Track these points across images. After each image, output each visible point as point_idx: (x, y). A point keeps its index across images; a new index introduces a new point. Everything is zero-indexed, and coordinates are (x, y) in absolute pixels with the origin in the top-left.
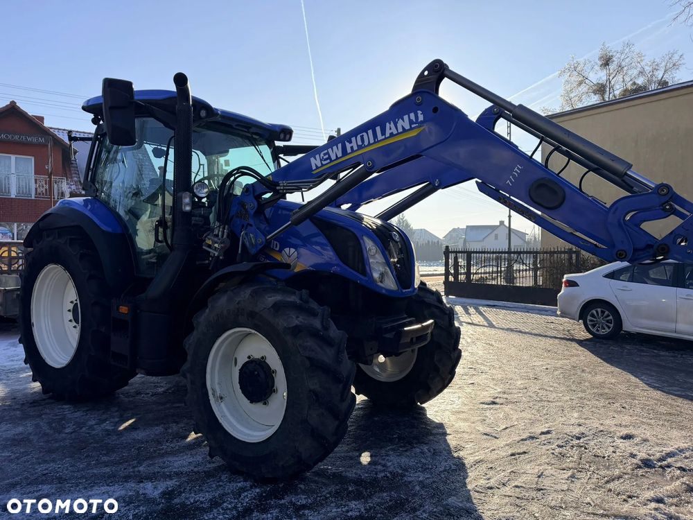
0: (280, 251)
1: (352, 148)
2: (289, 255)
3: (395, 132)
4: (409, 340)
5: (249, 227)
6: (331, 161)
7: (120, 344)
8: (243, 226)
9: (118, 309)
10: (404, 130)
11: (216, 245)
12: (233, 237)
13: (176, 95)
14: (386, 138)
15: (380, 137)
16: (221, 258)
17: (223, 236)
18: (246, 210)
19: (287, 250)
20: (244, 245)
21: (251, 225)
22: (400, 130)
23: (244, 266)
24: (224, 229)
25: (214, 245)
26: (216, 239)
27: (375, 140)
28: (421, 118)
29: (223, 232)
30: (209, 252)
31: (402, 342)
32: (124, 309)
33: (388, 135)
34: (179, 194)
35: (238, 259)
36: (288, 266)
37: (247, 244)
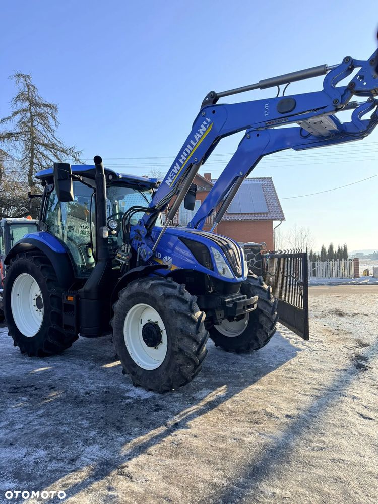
0: (162, 258)
1: (183, 160)
2: (167, 261)
3: (200, 136)
4: (242, 308)
5: (142, 245)
6: (176, 174)
7: (69, 319)
8: (139, 244)
9: (67, 298)
10: (204, 132)
11: (124, 257)
12: (134, 252)
13: (95, 168)
14: (197, 143)
15: (194, 144)
16: (127, 264)
17: (127, 251)
18: (140, 235)
19: (166, 257)
20: (139, 255)
21: (144, 244)
22: (202, 133)
23: (140, 268)
24: (128, 246)
25: (123, 257)
26: (123, 253)
27: (192, 147)
28: (209, 120)
29: (127, 249)
30: (119, 261)
31: (238, 309)
32: (70, 298)
33: (197, 140)
34: (101, 228)
35: (137, 264)
36: (167, 267)
37: (142, 255)
